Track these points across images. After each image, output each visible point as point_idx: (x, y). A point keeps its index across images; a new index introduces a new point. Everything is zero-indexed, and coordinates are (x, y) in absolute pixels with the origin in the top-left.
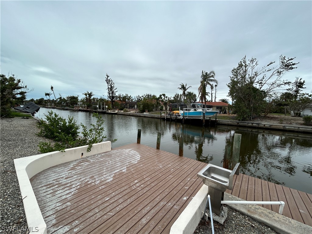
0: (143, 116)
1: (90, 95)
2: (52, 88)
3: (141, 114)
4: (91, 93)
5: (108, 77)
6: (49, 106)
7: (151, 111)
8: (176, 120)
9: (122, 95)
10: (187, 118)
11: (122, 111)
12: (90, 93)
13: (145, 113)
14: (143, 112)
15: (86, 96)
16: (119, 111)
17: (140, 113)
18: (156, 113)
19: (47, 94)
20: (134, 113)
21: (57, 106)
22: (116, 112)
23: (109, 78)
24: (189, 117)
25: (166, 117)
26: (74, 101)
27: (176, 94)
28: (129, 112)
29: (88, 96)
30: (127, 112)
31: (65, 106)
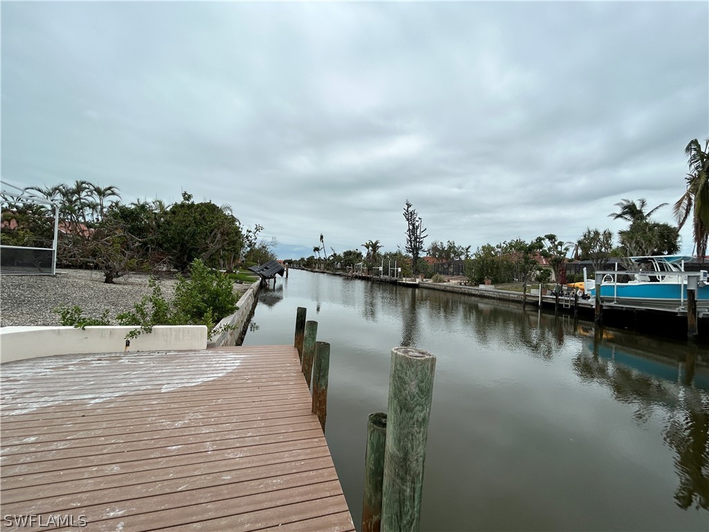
0: (477, 293)
1: (375, 246)
2: (322, 237)
3: (473, 290)
4: (377, 243)
5: (409, 206)
6: (317, 270)
7: (503, 282)
8: (576, 311)
9: (440, 244)
10: (612, 304)
11: (430, 281)
12: (374, 243)
13: (482, 287)
14: (477, 285)
15: (368, 248)
16: (424, 280)
17: (471, 285)
18: (516, 288)
19: (316, 249)
20: (456, 286)
21: (328, 270)
22: (418, 281)
23: (411, 209)
24: (619, 301)
25: (542, 298)
26: (350, 260)
27: (589, 232)
28: (445, 284)
29: (370, 248)
30: (440, 282)
31: (338, 269)
